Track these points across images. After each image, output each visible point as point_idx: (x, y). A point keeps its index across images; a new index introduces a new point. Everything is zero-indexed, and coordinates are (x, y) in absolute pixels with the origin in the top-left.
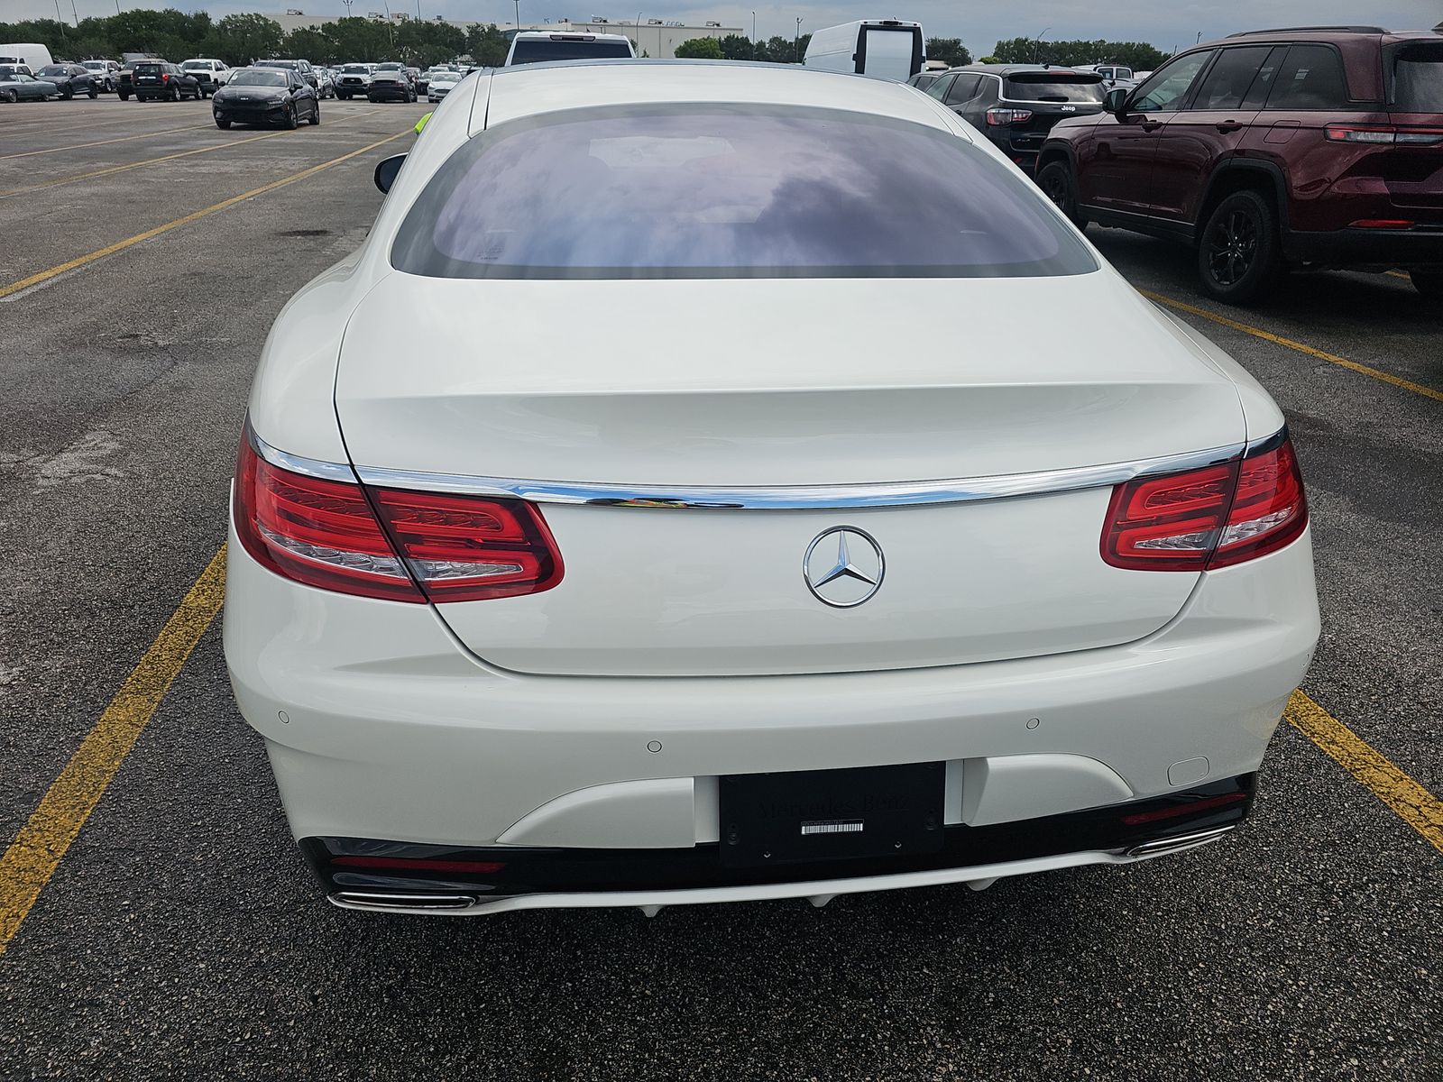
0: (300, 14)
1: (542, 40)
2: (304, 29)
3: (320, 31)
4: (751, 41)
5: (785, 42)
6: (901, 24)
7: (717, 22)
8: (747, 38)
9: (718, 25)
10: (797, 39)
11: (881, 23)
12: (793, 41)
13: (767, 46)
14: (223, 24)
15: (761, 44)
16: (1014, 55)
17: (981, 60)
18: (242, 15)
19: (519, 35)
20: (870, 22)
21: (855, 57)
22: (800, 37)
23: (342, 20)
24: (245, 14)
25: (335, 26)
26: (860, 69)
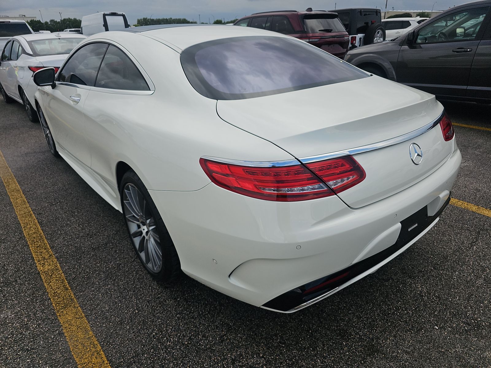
4: (42, 22)
5: (56, 21)
6: (117, 13)
7: (24, 14)
8: (39, 20)
9: (24, 16)
10: (61, 20)
11: (110, 13)
12: (60, 21)
13: (49, 23)
15: (46, 23)
16: (144, 23)
17: (134, 25)
20: (106, 13)
21: (104, 25)
22: (62, 19)
26: (107, 30)
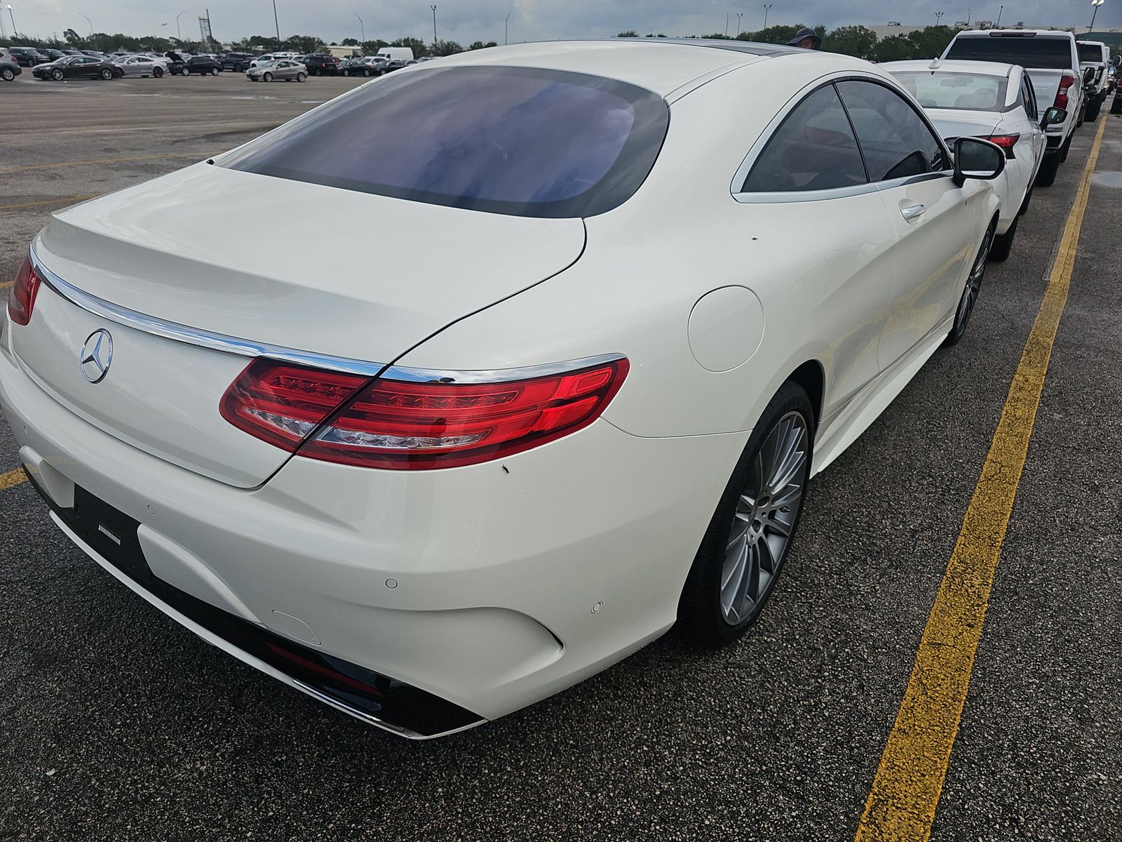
0: (898, 25)
1: (983, 37)
2: (894, 37)
3: (906, 38)
14: (833, 34)
18: (850, 27)
19: (961, 33)
23: (928, 29)
24: (852, 26)
25: (920, 33)
